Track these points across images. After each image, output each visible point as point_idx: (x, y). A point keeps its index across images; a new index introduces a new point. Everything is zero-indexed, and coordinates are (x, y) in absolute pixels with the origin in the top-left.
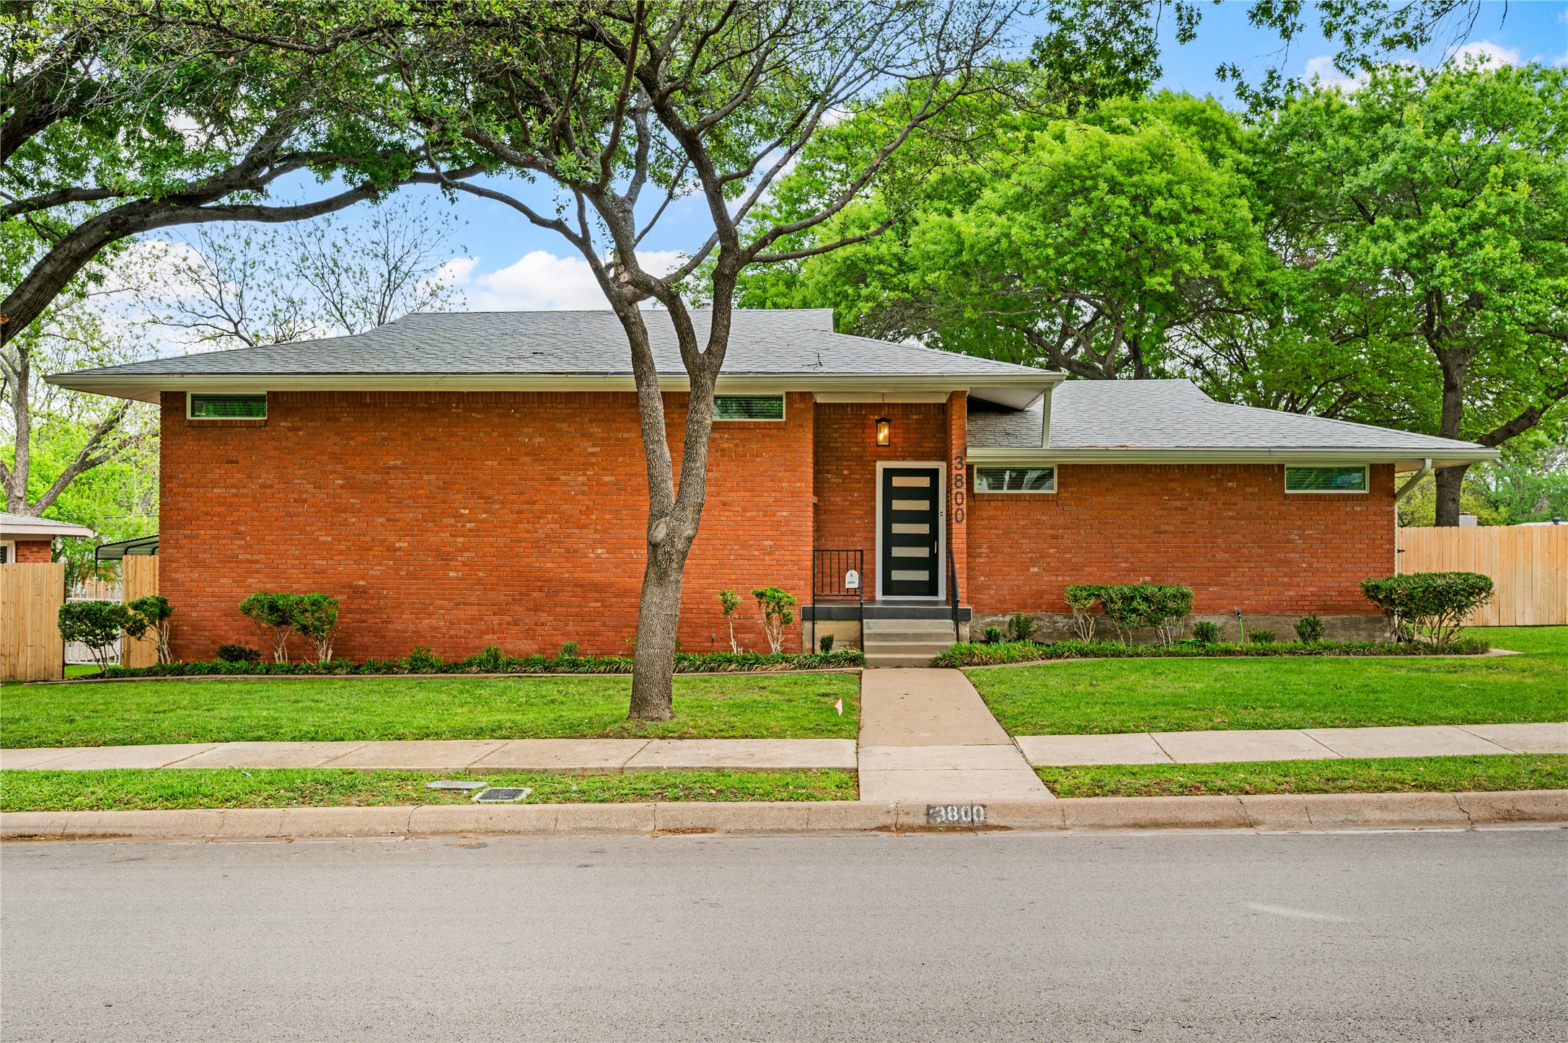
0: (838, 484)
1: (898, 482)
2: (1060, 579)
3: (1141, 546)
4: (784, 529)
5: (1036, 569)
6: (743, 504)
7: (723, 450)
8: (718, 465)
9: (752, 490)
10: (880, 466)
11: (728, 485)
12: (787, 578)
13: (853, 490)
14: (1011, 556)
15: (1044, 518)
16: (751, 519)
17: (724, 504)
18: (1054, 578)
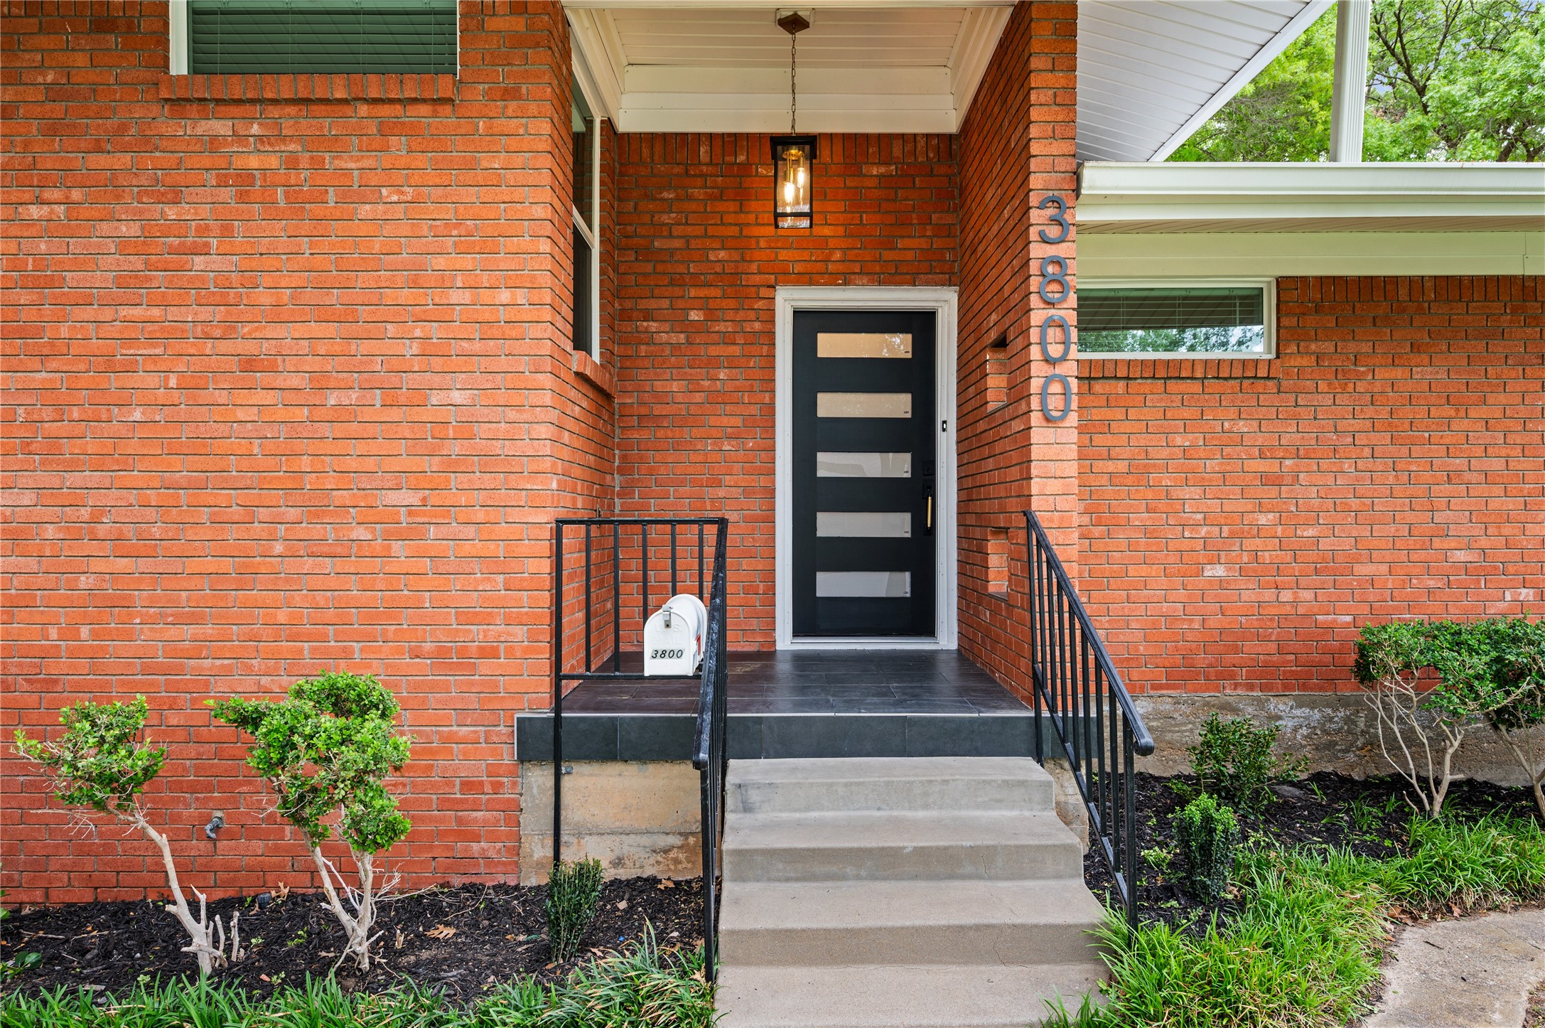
0: (676, 347)
1: (831, 345)
2: (1286, 596)
3: (1510, 503)
4: (455, 448)
5: (1220, 571)
6: (312, 363)
7: (245, 179)
8: (227, 232)
9: (346, 316)
10: (787, 300)
11: (264, 297)
12: (467, 618)
13: (714, 363)
14: (1150, 533)
15: (1242, 426)
16: (341, 416)
17: (249, 364)
18: (1269, 595)
